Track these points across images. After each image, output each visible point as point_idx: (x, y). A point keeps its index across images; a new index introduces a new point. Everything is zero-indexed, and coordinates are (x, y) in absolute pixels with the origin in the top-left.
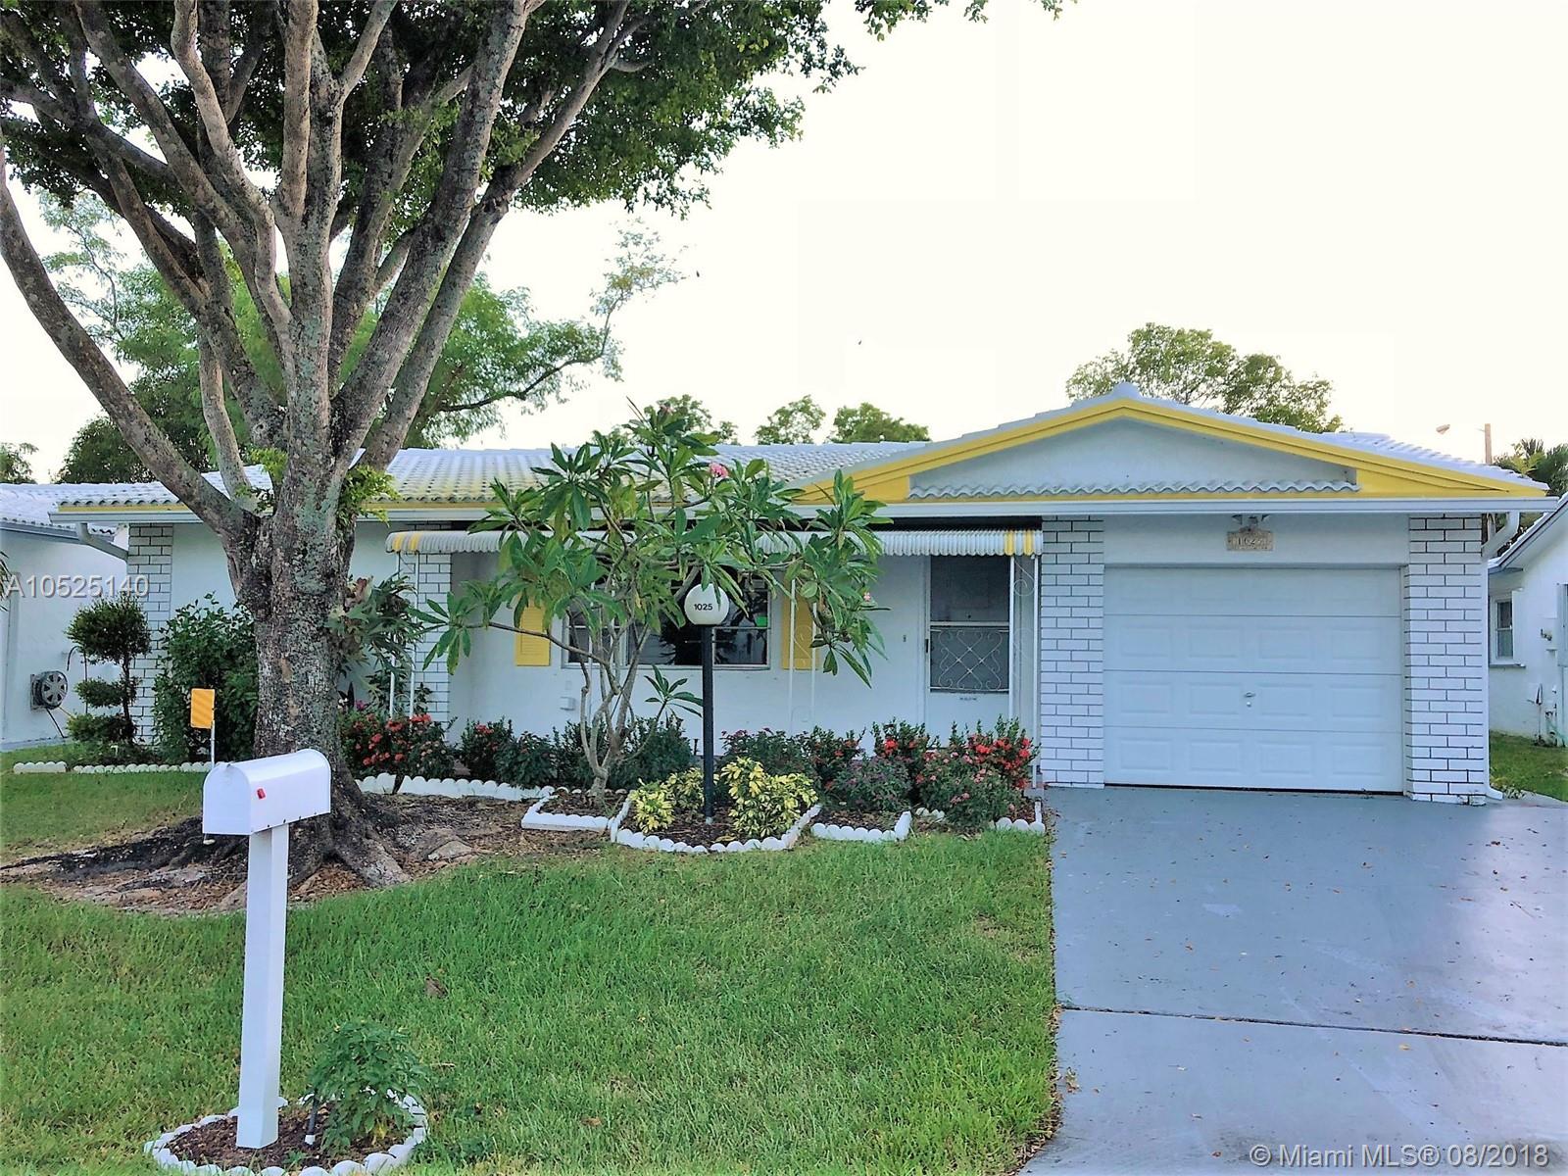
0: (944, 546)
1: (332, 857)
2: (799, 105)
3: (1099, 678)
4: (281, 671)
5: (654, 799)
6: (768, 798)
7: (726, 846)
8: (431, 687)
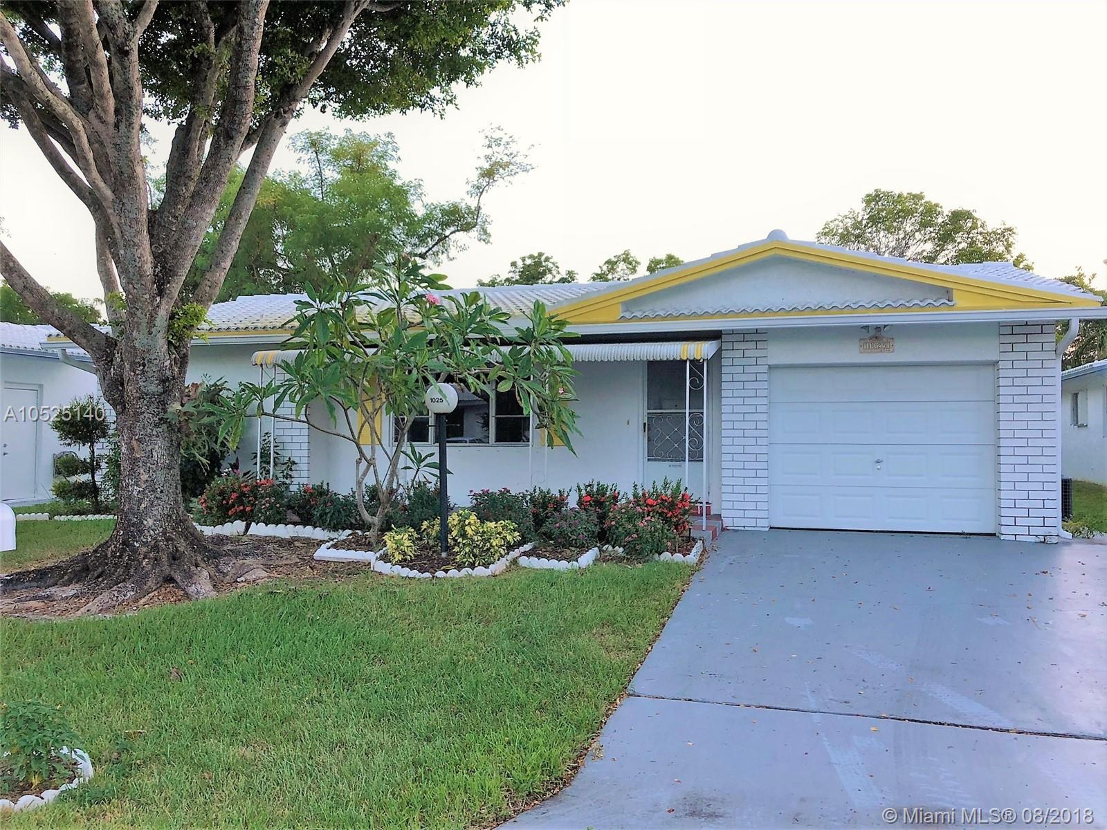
0: (657, 354)
1: (169, 580)
2: (536, 34)
3: (764, 449)
4: (133, 449)
5: (400, 540)
6: (480, 538)
7: (446, 573)
8: (296, 460)
